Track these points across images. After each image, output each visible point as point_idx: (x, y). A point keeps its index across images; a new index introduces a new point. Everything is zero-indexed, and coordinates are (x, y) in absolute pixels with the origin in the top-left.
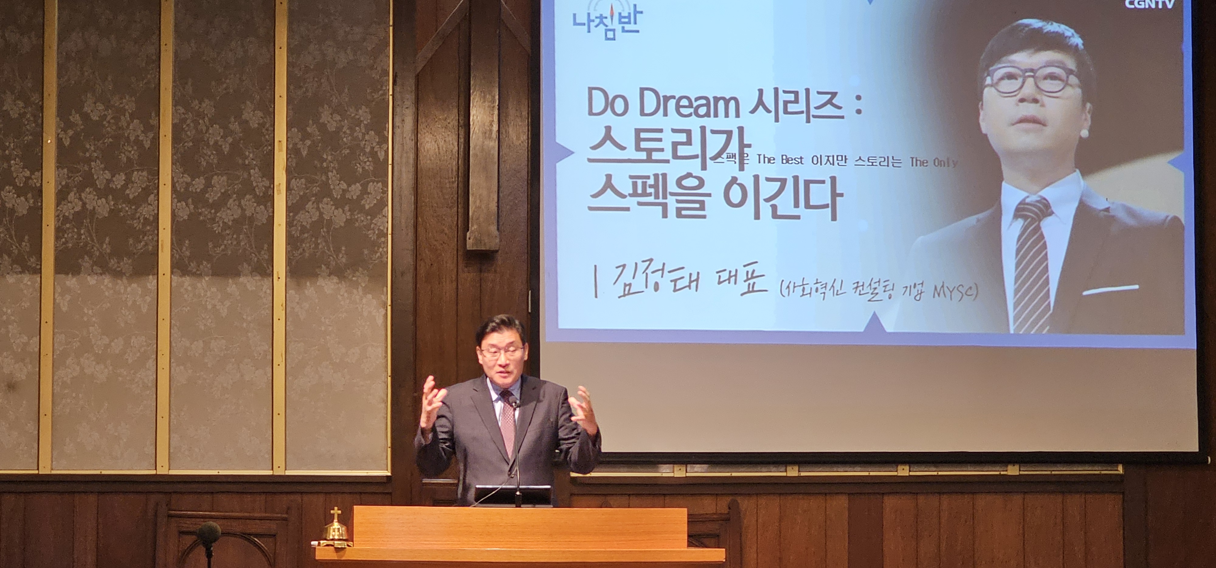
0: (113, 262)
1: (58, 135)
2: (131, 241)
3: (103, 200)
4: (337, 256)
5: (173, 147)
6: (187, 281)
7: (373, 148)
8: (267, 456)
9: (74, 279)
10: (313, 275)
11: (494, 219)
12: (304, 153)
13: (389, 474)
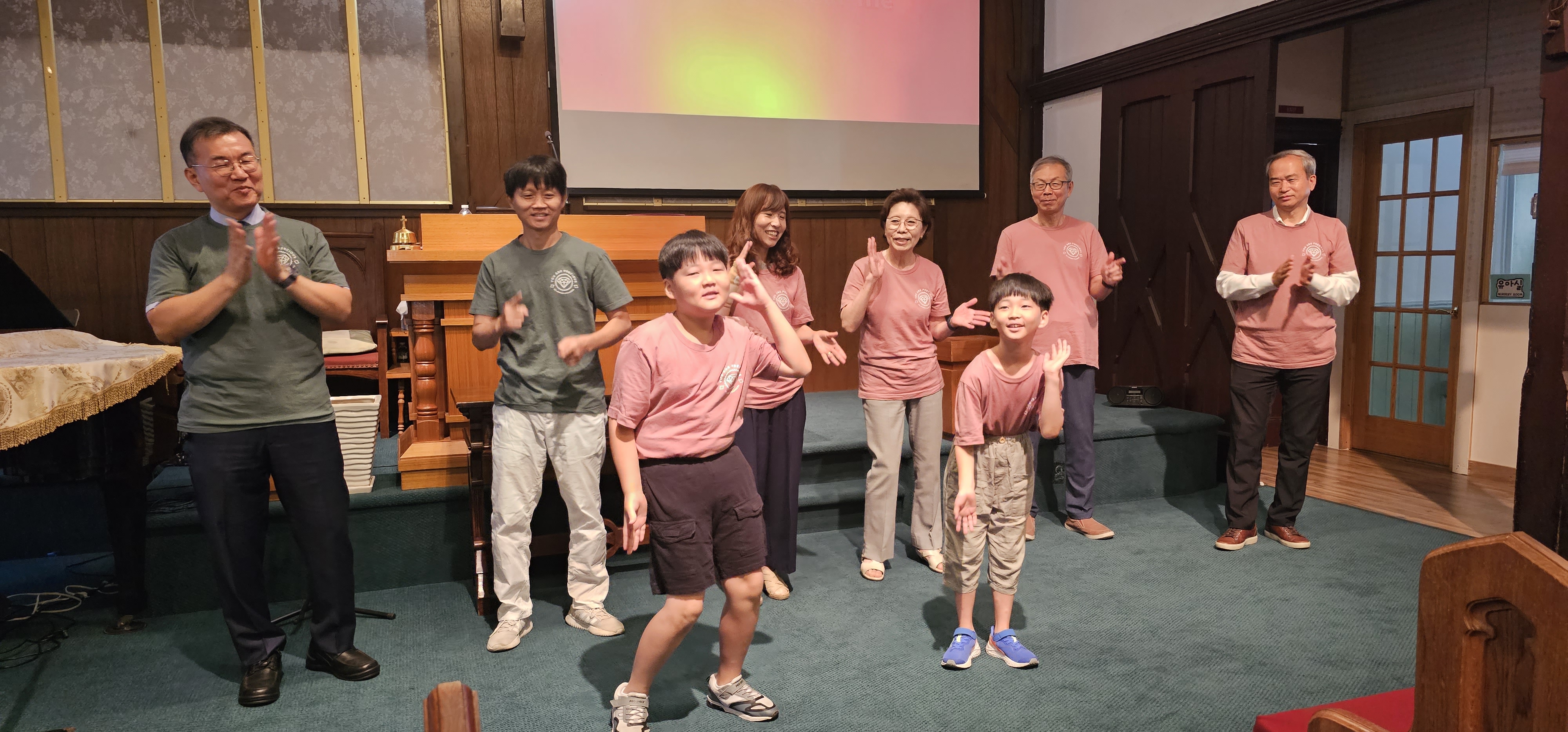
0: (212, 36)
2: (226, 19)
4: (400, 41)
6: (277, 52)
8: (354, 190)
9: (181, 48)
10: (381, 53)
11: (520, 12)
13: (450, 203)
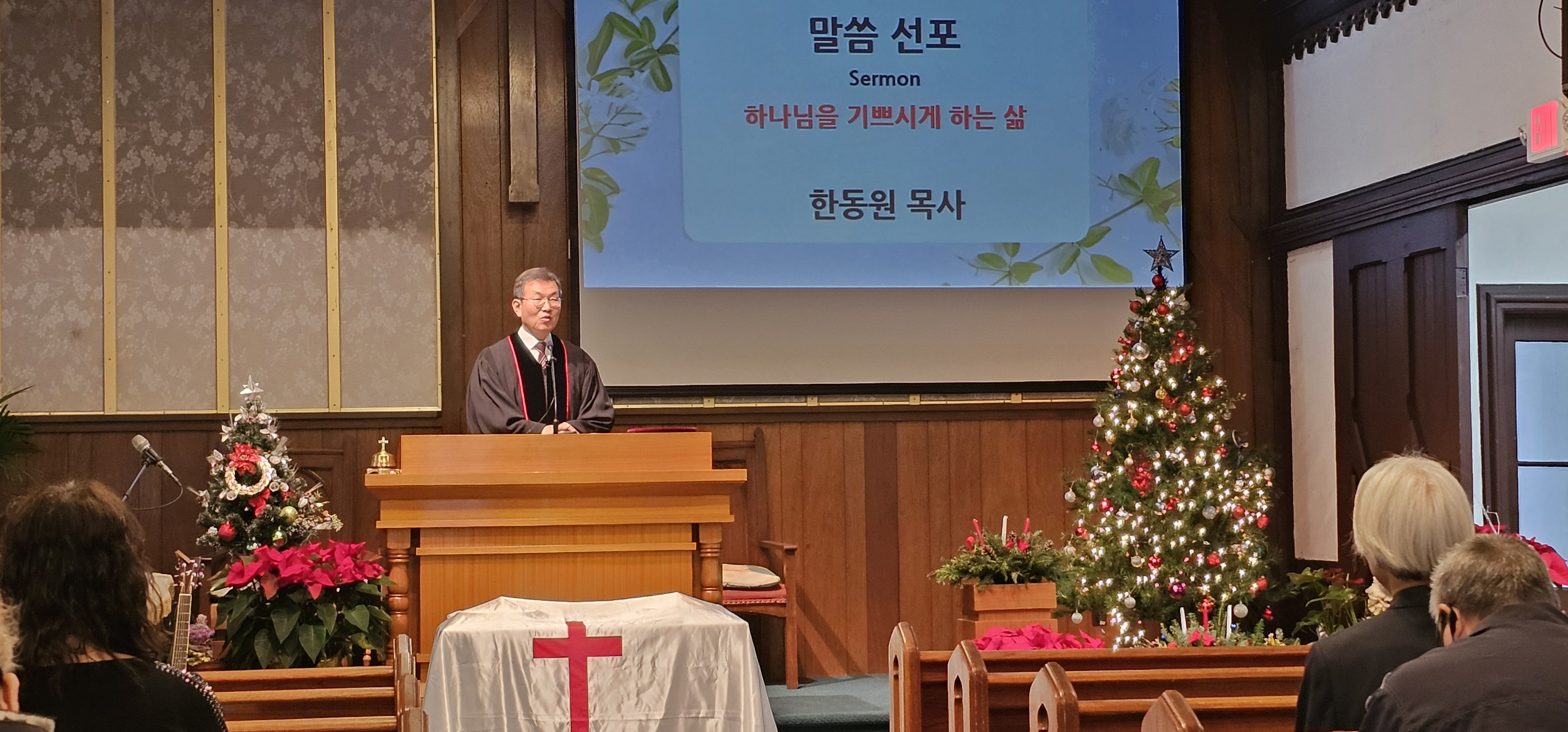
0: (172, 216)
1: (117, 95)
2: (189, 195)
3: (162, 157)
4: (388, 209)
5: (227, 107)
6: (243, 231)
7: (418, 108)
8: (322, 394)
9: (135, 232)
10: (365, 226)
11: (534, 172)
12: (354, 112)
13: (440, 410)
